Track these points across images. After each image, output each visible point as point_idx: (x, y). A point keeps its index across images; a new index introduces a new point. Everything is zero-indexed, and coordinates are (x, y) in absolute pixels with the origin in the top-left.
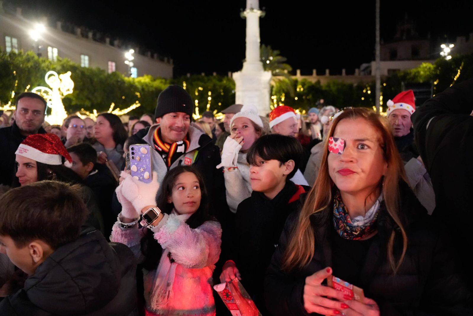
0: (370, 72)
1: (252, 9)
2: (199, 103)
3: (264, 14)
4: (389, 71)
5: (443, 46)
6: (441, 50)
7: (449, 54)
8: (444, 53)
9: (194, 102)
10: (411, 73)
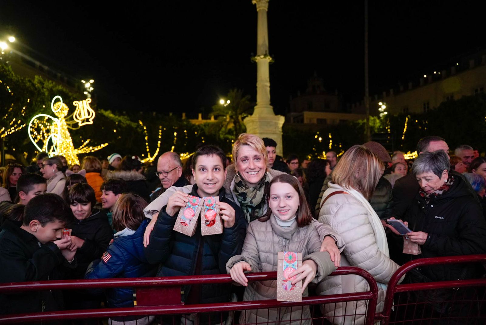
0: (302, 121)
1: (265, 56)
2: (161, 144)
3: (273, 61)
4: (318, 120)
5: (380, 104)
6: (380, 107)
7: (385, 110)
8: (382, 109)
9: (158, 143)
10: (359, 124)
